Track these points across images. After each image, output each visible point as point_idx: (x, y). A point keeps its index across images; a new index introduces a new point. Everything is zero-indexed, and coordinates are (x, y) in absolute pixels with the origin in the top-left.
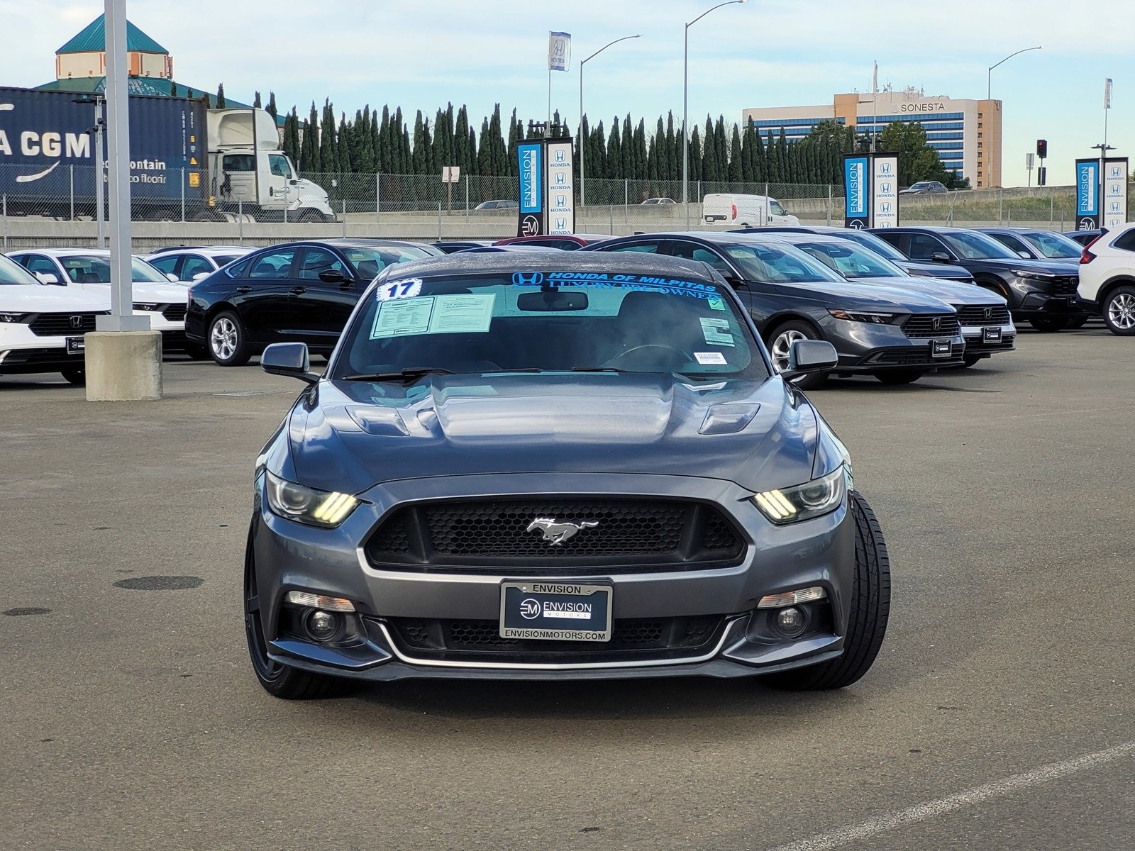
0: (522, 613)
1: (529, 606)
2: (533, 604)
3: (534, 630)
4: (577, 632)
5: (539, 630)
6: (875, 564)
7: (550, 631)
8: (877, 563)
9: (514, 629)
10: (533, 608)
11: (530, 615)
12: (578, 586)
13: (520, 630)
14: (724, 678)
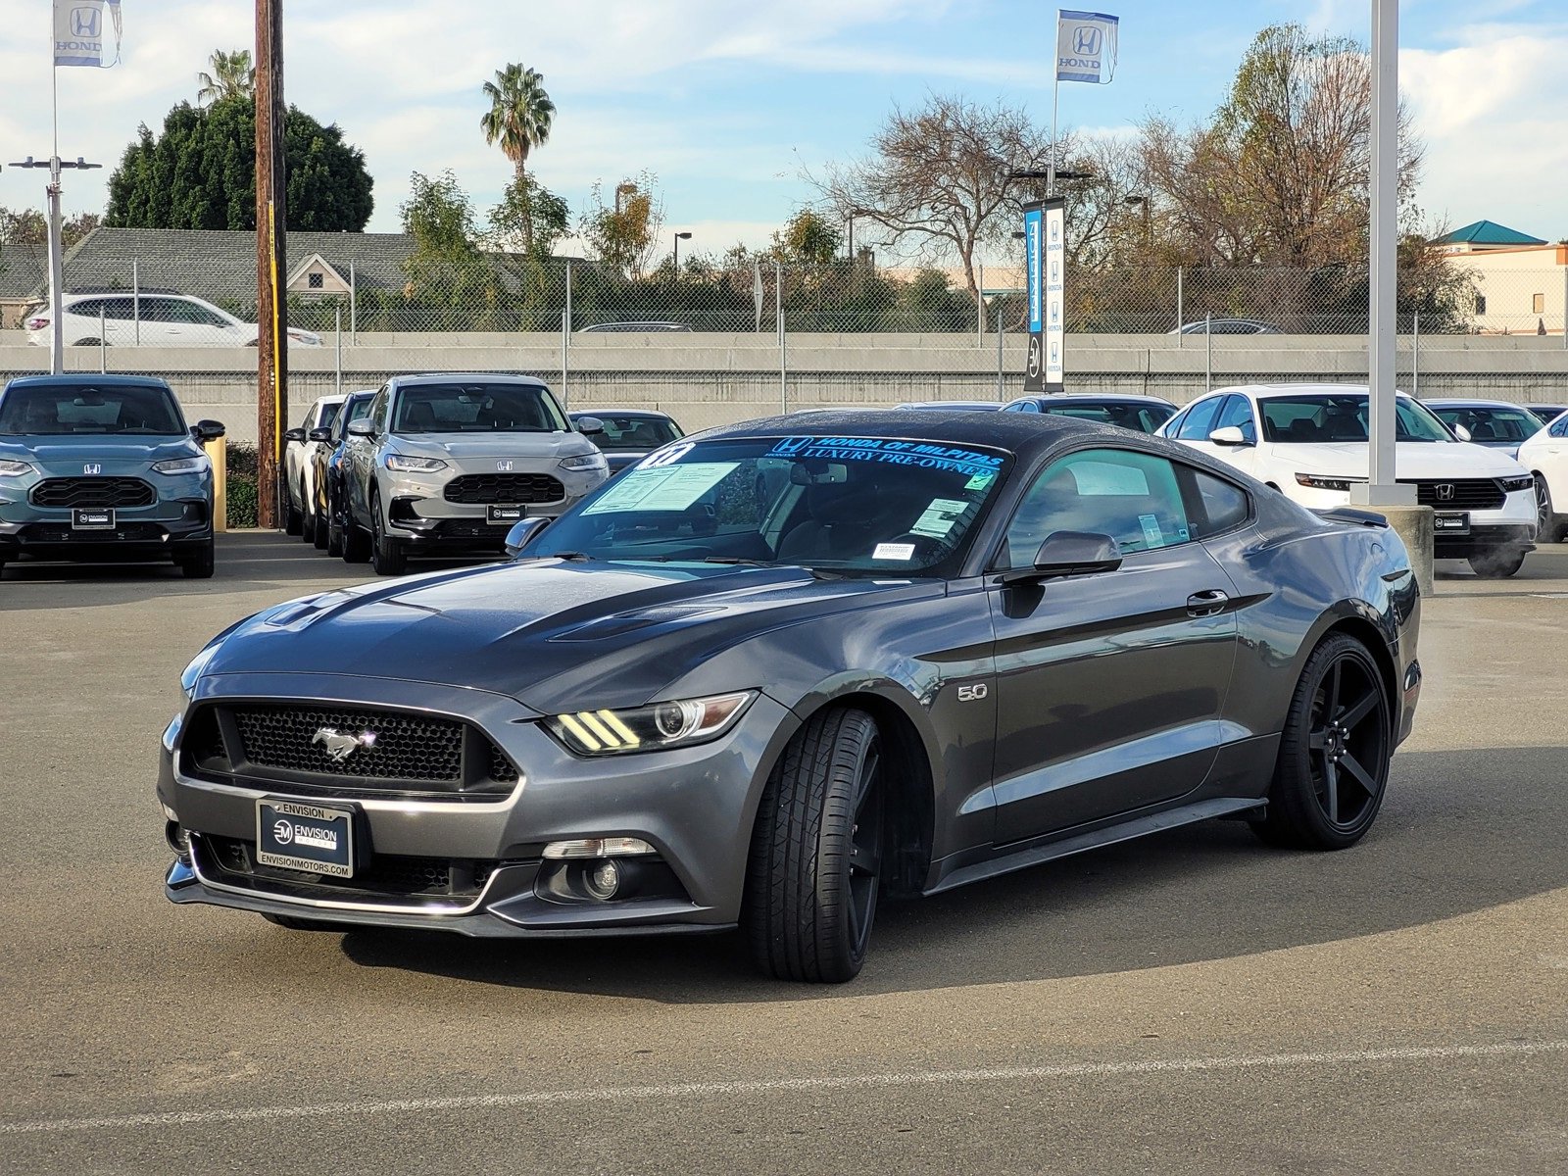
0: (276, 836)
1: (282, 828)
2: (286, 826)
3: (287, 857)
4: (324, 864)
5: (291, 858)
6: (817, 821)
7: (300, 860)
8: (820, 822)
9: (270, 855)
10: (285, 830)
11: (282, 839)
12: (321, 809)
13: (275, 856)
14: (471, 937)
